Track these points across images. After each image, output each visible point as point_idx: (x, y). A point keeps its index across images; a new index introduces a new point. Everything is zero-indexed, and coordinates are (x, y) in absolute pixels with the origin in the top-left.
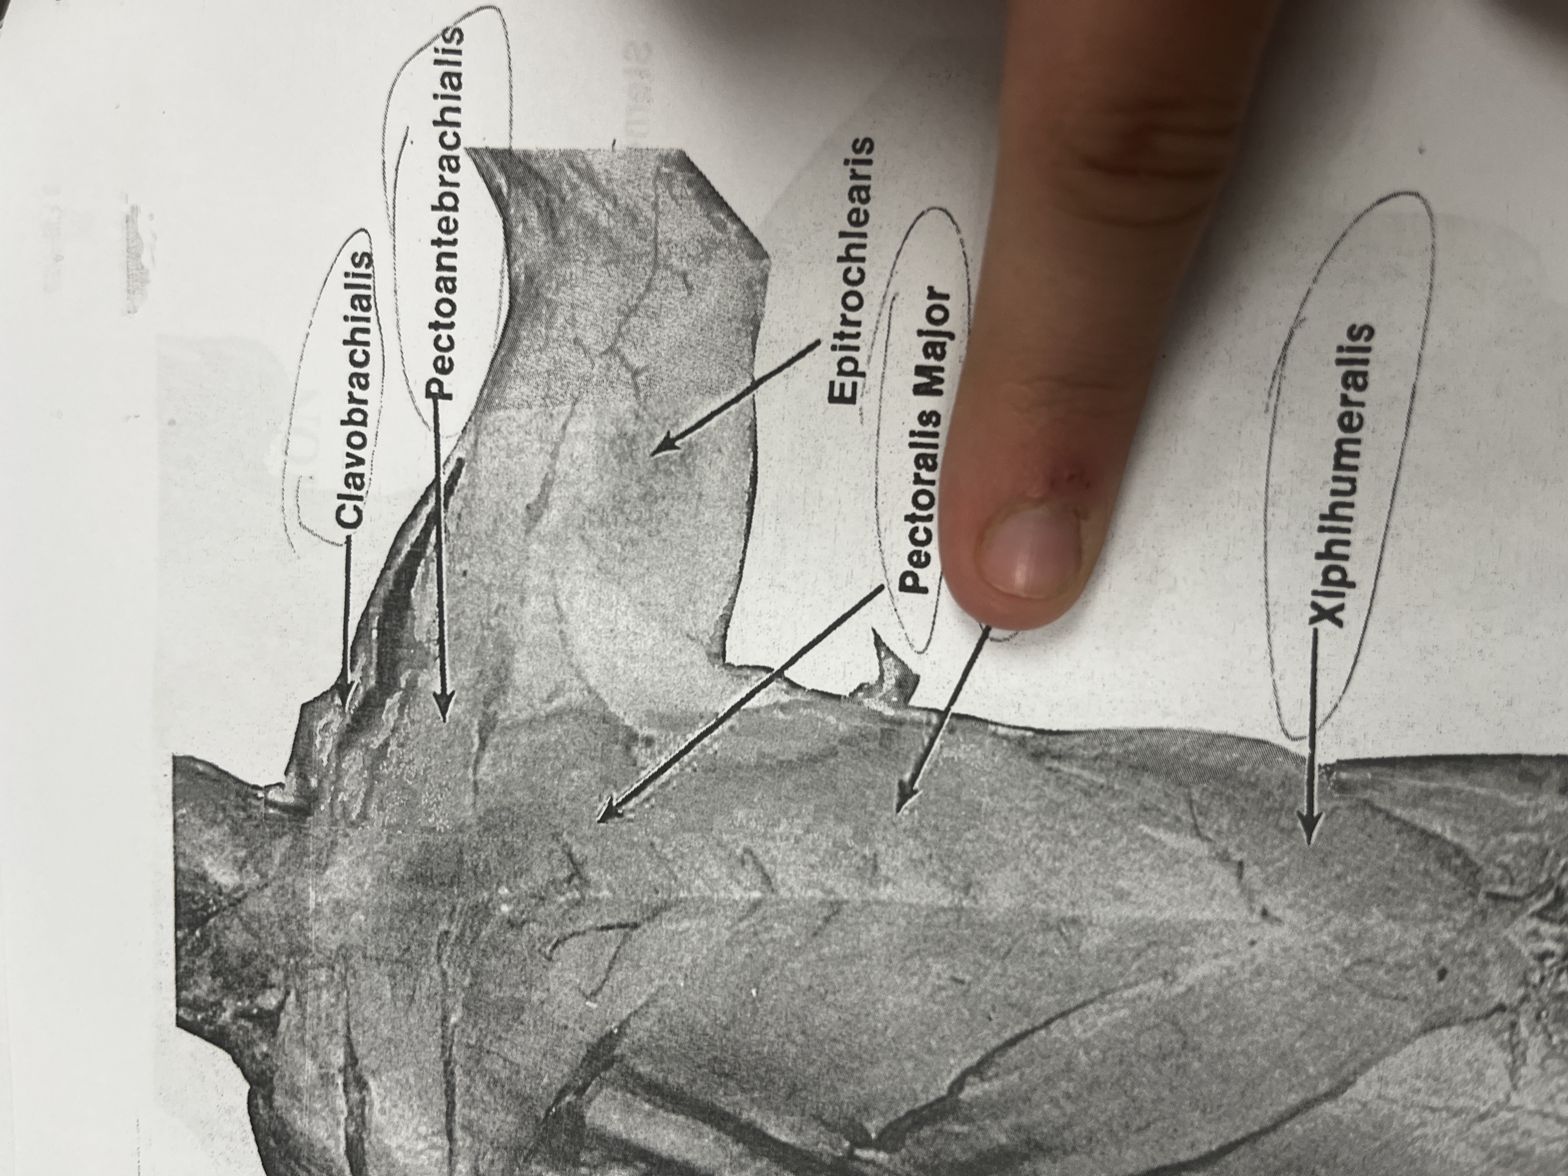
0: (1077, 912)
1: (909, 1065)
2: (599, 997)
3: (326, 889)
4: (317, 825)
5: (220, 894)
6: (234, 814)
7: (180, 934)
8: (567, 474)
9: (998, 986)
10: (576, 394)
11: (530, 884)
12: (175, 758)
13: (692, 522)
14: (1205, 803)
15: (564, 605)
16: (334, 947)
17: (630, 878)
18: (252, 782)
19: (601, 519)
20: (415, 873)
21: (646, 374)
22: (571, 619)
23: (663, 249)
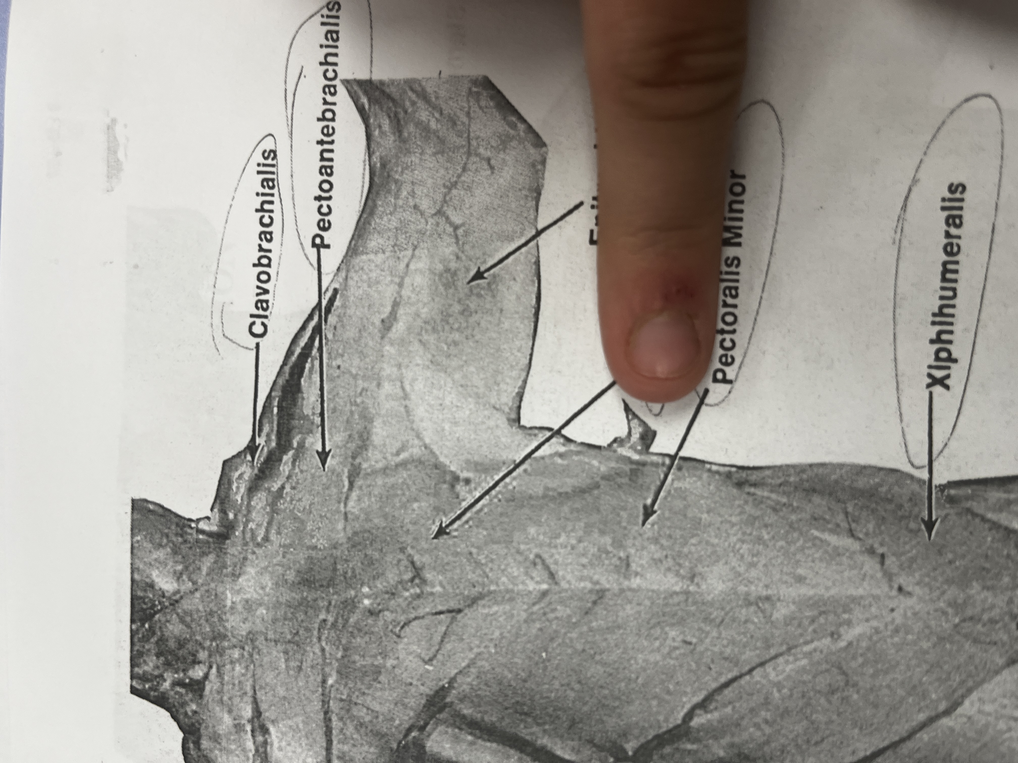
0: (770, 592)
1: (654, 703)
2: (434, 662)
3: (238, 592)
4: (233, 546)
5: (164, 596)
6: (174, 539)
7: (134, 627)
8: (409, 298)
9: (715, 645)
10: (416, 243)
11: (385, 584)
12: (133, 501)
13: (496, 329)
14: (857, 514)
15: (408, 388)
16: (244, 633)
17: (455, 577)
18: (187, 516)
19: (433, 328)
20: (303, 579)
21: (463, 228)
22: (413, 397)
23: (474, 143)
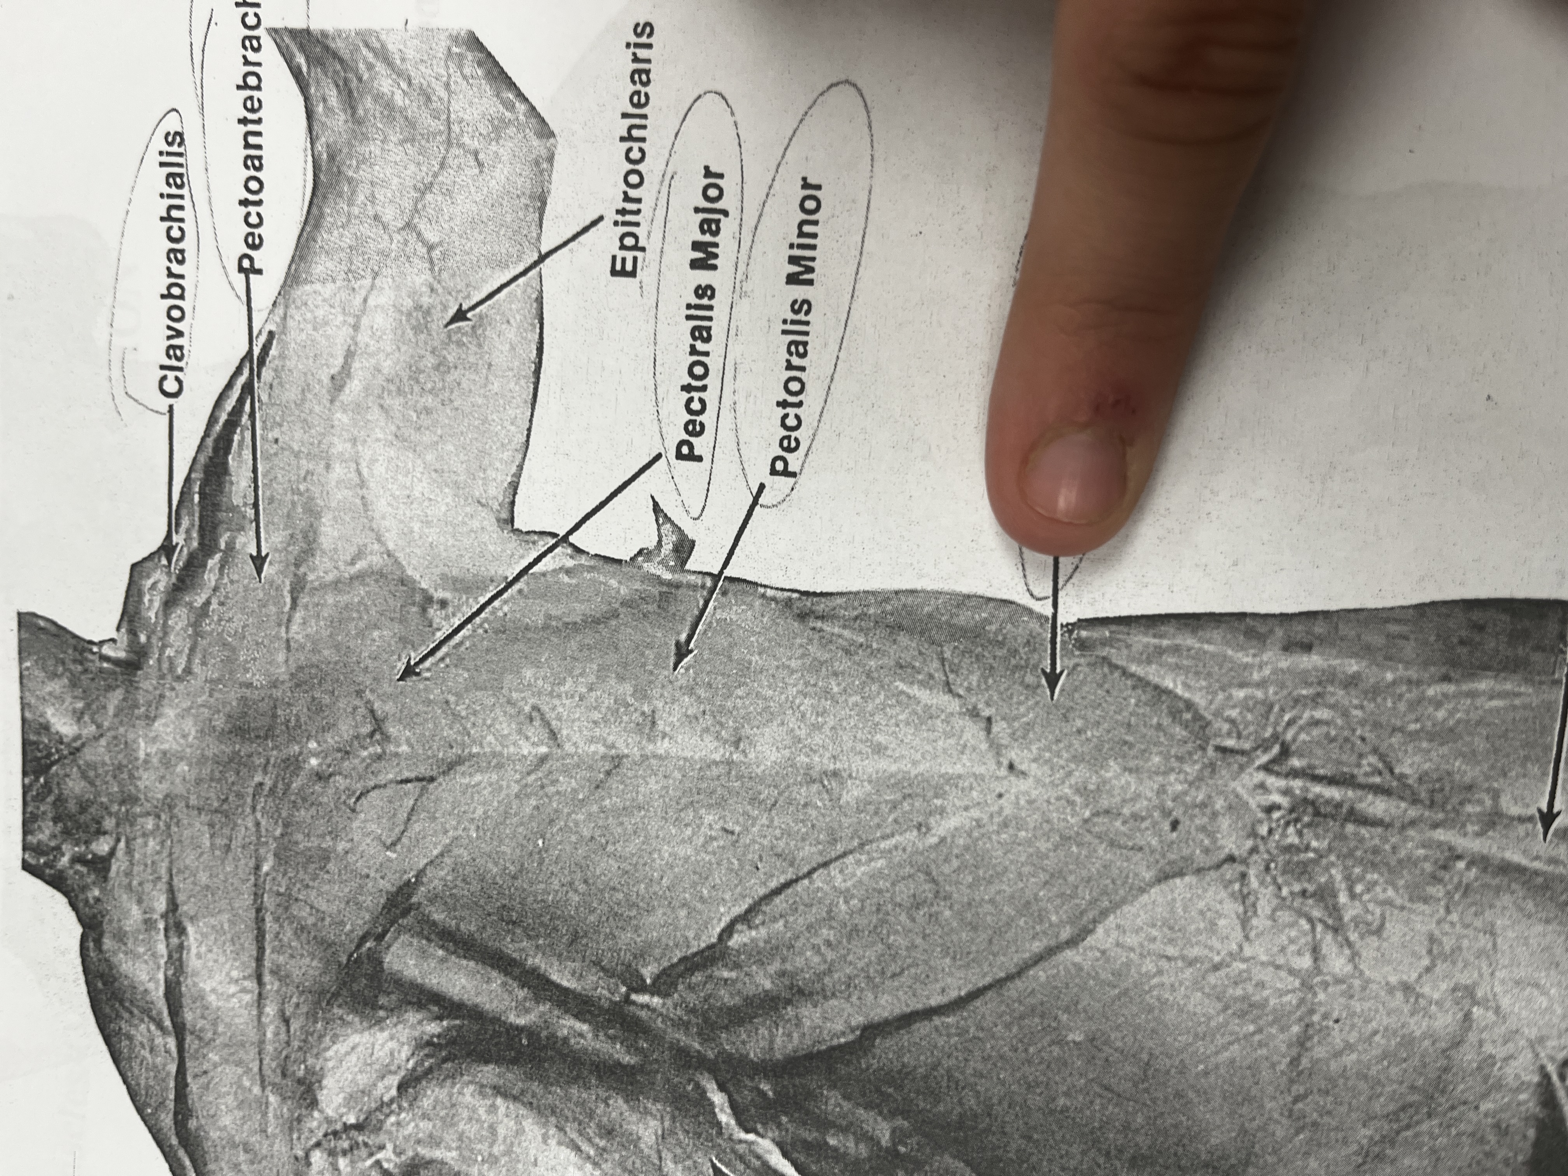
0: (838, 765)
1: (683, 913)
2: (398, 847)
3: (154, 740)
4: (146, 678)
5: (62, 743)
6: (72, 667)
7: (27, 781)
8: (367, 346)
9: (765, 837)
10: (376, 268)
11: (336, 738)
12: (19, 614)
13: (482, 391)
14: (956, 661)
15: (365, 472)
16: (160, 796)
17: (427, 734)
18: (88, 637)
19: (399, 389)
20: (234, 726)
21: (441, 248)
22: (372, 485)
23: (456, 128)
